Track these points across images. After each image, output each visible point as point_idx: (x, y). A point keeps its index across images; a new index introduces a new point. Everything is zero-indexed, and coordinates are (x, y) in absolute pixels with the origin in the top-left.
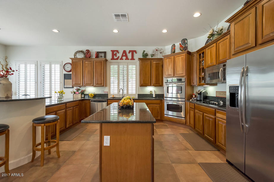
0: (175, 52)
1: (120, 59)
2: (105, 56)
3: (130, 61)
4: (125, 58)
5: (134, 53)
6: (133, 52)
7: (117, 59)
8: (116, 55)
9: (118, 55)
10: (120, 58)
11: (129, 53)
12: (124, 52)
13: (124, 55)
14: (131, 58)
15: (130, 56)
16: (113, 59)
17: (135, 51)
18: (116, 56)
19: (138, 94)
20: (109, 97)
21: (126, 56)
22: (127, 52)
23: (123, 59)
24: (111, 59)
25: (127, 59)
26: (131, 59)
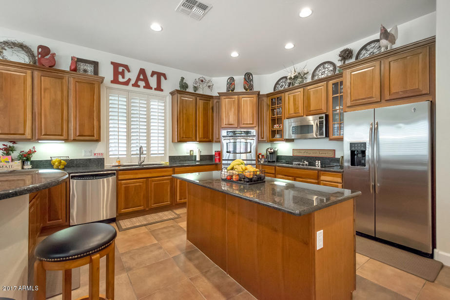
0: (233, 90)
1: (133, 85)
2: (96, 72)
3: (153, 91)
4: (145, 85)
5: (162, 78)
6: (160, 76)
7: (127, 83)
8: (123, 74)
9: (128, 75)
10: (133, 82)
11: (152, 76)
12: (142, 71)
13: (141, 77)
14: (156, 87)
15: (153, 82)
16: (115, 81)
17: (164, 75)
18: (123, 77)
19: (170, 157)
20: (105, 164)
21: (146, 80)
22: (149, 74)
23: (139, 86)
24: (112, 82)
25: (148, 86)
26: (155, 89)
